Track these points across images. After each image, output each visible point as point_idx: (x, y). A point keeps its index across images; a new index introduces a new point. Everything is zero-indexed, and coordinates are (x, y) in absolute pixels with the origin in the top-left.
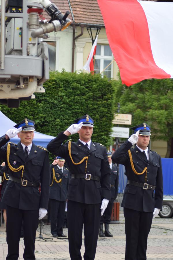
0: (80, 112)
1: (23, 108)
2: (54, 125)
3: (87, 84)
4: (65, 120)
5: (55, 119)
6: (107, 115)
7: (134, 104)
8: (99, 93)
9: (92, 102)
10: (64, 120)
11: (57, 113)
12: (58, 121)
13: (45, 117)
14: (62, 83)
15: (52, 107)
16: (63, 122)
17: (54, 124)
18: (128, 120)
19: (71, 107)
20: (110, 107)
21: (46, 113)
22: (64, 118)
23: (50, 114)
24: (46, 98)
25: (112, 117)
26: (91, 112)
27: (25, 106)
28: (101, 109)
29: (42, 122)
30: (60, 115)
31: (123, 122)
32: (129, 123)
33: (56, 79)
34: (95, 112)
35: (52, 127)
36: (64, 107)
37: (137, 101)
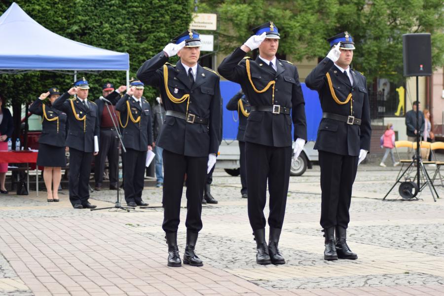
0: (140, 12)
1: (51, 7)
2: (100, 33)
4: (117, 26)
5: (102, 23)
6: (181, 15)
10: (115, 24)
11: (104, 13)
12: (107, 27)
13: (86, 22)
15: (97, 5)
16: (114, 28)
17: (101, 31)
18: (212, 23)
19: (126, 5)
20: (186, 3)
21: (87, 14)
22: (116, 22)
23: (93, 15)
25: (189, 19)
26: (156, 11)
28: (172, 6)
29: (81, 28)
30: (108, 17)
31: (203, 26)
32: (213, 27)
34: (163, 11)
35: (98, 35)
36: (115, 4)
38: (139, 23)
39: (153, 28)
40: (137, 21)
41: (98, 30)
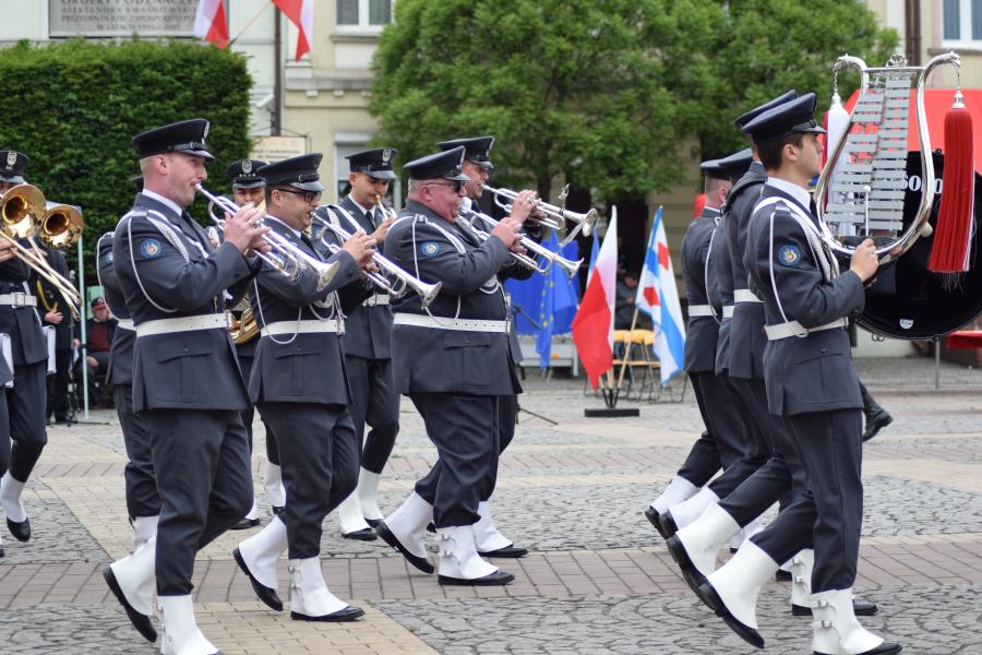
1: (27, 136)
2: (102, 173)
3: (179, 70)
5: (106, 158)
7: (422, 93)
8: (211, 92)
10: (125, 159)
11: (108, 144)
12: (112, 164)
13: (80, 156)
14: (118, 72)
15: (97, 131)
17: (103, 170)
21: (82, 146)
22: (126, 156)
23: (92, 146)
24: (79, 110)
25: (245, 148)
27: (32, 130)
29: (73, 168)
30: (115, 149)
33: (102, 63)
36: (123, 129)
37: (432, 85)
41: (99, 169)
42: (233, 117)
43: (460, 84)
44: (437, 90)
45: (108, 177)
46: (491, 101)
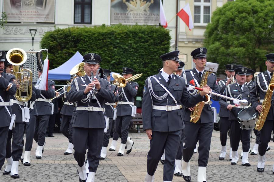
0: (145, 54)
1: (104, 52)
2: (126, 64)
3: (149, 34)
5: (127, 59)
7: (219, 43)
8: (159, 41)
9: (153, 47)
10: (133, 60)
11: (128, 55)
12: (129, 61)
13: (120, 59)
14: (131, 34)
15: (125, 51)
16: (133, 62)
18: (184, 59)
19: (138, 51)
20: (167, 50)
21: (120, 56)
22: (133, 59)
23: (123, 56)
24: (120, 45)
26: (152, 54)
27: (106, 51)
28: (160, 52)
29: (117, 62)
30: (130, 57)
33: (127, 31)
34: (155, 54)
36: (133, 51)
37: (222, 41)
38: (144, 60)
39: (151, 61)
40: (143, 58)
41: (125, 62)
42: (165, 48)
43: (230, 41)
44: (223, 42)
45: (128, 65)
46: (239, 46)
